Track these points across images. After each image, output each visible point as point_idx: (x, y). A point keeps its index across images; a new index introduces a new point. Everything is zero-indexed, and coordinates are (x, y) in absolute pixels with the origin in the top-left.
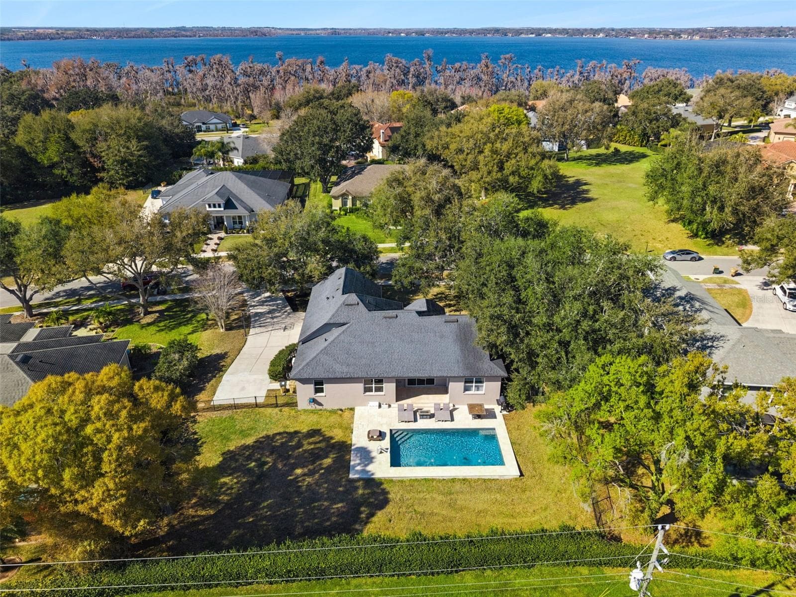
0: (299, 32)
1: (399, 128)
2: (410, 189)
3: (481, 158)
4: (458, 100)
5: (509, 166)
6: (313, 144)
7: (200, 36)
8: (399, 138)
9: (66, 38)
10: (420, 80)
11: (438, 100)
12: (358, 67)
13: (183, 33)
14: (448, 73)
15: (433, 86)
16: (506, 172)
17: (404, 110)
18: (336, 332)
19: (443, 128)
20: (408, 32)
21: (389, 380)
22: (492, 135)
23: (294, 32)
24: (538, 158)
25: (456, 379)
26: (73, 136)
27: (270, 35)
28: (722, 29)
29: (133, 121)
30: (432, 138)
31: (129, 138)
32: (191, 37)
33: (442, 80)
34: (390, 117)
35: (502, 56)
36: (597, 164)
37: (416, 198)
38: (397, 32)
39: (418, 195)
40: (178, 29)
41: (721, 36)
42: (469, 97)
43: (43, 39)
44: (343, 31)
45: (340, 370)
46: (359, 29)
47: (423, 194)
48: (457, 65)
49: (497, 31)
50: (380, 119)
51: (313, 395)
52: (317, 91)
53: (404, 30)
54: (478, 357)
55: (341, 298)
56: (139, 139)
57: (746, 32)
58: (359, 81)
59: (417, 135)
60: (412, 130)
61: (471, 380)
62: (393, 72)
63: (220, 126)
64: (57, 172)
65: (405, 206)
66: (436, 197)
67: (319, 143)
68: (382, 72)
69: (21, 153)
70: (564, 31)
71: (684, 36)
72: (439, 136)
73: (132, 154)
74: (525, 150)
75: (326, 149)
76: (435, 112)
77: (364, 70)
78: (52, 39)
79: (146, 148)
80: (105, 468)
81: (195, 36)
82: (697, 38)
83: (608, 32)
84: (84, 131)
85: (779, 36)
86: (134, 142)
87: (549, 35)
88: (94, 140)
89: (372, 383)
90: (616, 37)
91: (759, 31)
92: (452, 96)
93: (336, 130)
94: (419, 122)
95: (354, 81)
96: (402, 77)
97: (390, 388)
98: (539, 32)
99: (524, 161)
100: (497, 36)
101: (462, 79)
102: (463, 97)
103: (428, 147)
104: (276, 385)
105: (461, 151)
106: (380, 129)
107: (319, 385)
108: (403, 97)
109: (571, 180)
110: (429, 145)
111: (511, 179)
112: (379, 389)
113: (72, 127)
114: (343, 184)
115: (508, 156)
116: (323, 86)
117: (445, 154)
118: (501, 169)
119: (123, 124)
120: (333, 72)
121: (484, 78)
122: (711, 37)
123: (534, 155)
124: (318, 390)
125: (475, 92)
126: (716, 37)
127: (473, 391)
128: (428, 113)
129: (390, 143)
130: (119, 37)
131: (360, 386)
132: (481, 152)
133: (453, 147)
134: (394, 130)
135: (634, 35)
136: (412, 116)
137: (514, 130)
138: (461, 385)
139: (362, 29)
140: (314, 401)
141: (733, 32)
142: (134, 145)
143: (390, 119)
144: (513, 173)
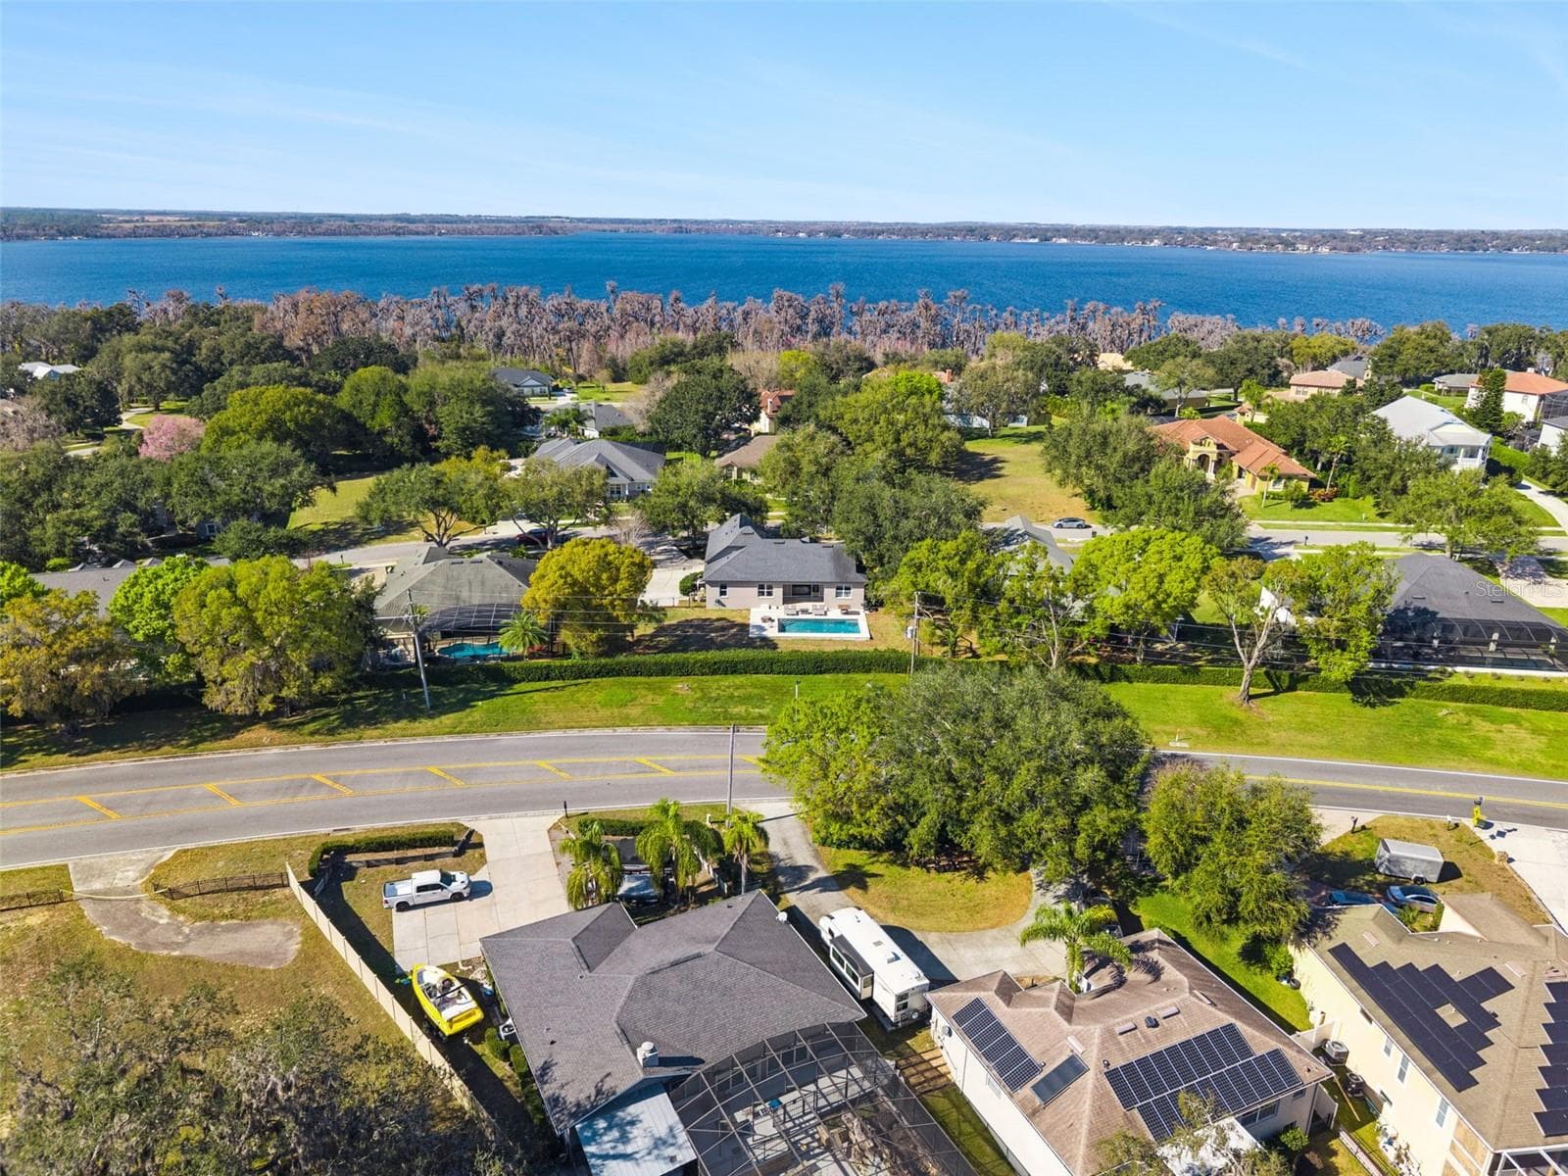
0: (614, 226)
1: (790, 397)
2: (799, 454)
3: (876, 428)
4: (879, 358)
5: (905, 438)
6: (697, 412)
7: (440, 234)
8: (790, 407)
9: (208, 235)
10: (825, 330)
11: (849, 359)
12: (730, 305)
13: (412, 227)
14: (867, 317)
15: (845, 336)
16: (903, 444)
17: (798, 375)
18: (735, 553)
19: (839, 398)
20: (812, 229)
21: (778, 584)
22: (889, 406)
23: (606, 227)
24: (939, 429)
25: (830, 585)
26: (406, 398)
27: (564, 233)
28: (1375, 234)
29: (478, 383)
30: (826, 408)
31: (472, 403)
32: (424, 234)
33: (857, 328)
34: (780, 383)
35: (950, 294)
36: (1026, 442)
37: (804, 463)
38: (792, 228)
39: (807, 458)
40: (397, 218)
41: (1369, 247)
42: (895, 354)
43: (168, 236)
44: (695, 227)
45: (740, 577)
46: (723, 222)
47: (812, 457)
48: (882, 305)
49: (970, 230)
50: (767, 386)
51: (718, 597)
52: (674, 344)
53: (806, 224)
54: (846, 569)
55: (738, 531)
56: (484, 403)
57: (1416, 241)
58: (731, 326)
59: (810, 405)
60: (806, 399)
61: (842, 588)
62: (783, 314)
63: (537, 390)
64: (388, 439)
65: (794, 469)
66: (824, 461)
67: (703, 411)
68: (767, 314)
69: (346, 417)
70: (1092, 233)
71: (1302, 247)
72: (834, 406)
73: (475, 421)
74: (926, 422)
75: (709, 417)
76: (835, 379)
77: (740, 310)
78: (183, 235)
79: (489, 413)
80: (622, 576)
81: (432, 233)
82: (1325, 250)
83: (1169, 235)
84: (419, 395)
85: (1473, 249)
86: (477, 407)
87: (1064, 240)
88: (432, 403)
89: (764, 589)
90: (1183, 246)
91: (1438, 238)
92: (871, 354)
93: (720, 399)
94: (813, 391)
95: (725, 329)
96: (799, 322)
97: (778, 592)
98: (1045, 234)
99: (921, 433)
100: (971, 239)
101: (889, 326)
102: (886, 355)
103: (822, 417)
104: (686, 598)
105: (855, 421)
106: (768, 398)
107: (723, 587)
108: (797, 359)
109: (987, 458)
110: (822, 414)
111: (908, 451)
112: (770, 594)
113: (405, 389)
114: (727, 456)
115: (906, 428)
116: (680, 335)
117: (838, 423)
118: (898, 440)
119: (466, 387)
120: (691, 311)
121: (923, 324)
122: (1351, 250)
123: (934, 427)
124: (723, 593)
125: (904, 348)
126: (1358, 250)
127: (843, 597)
128: (823, 380)
129: (779, 414)
130: (299, 233)
131: (756, 590)
132: (877, 423)
133: (847, 417)
134: (783, 399)
135: (1214, 243)
136: (806, 383)
137: (913, 400)
138: (834, 590)
139: (728, 222)
140: (719, 602)
141: (1394, 239)
142: (478, 411)
143: (779, 386)
144: (910, 445)
